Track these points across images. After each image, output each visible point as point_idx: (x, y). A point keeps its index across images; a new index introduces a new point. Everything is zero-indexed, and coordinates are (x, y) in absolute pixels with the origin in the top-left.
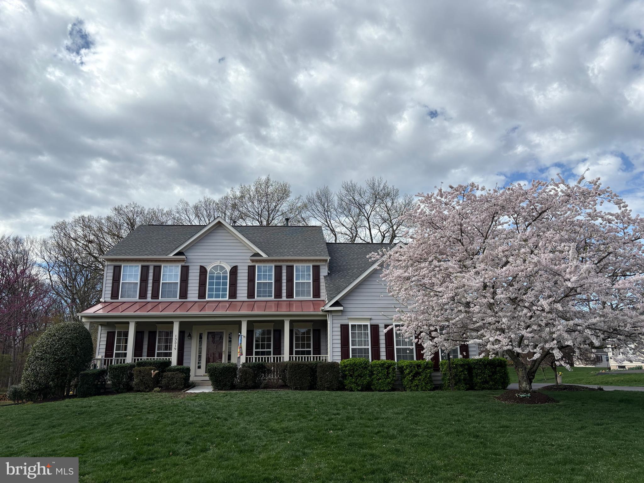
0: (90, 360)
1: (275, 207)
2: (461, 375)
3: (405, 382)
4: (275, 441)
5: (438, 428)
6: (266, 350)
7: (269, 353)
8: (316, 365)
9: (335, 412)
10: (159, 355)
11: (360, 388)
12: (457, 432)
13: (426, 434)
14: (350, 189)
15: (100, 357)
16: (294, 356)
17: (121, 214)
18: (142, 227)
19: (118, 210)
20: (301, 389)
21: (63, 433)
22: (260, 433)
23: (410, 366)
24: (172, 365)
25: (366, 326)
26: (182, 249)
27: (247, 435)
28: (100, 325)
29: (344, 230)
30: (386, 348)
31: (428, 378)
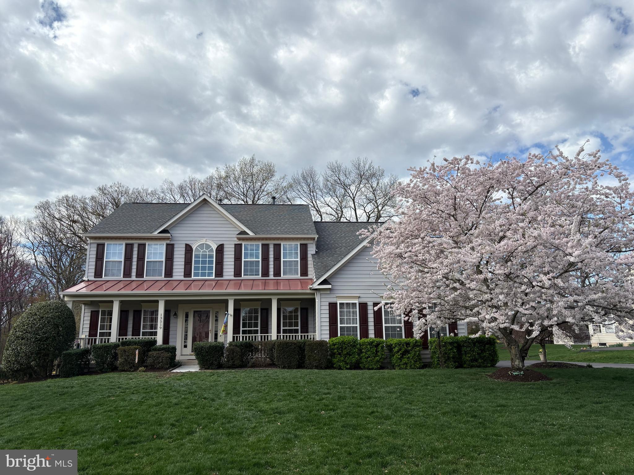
0: (73, 339)
1: (261, 187)
2: (450, 353)
3: (394, 360)
4: (265, 422)
5: (433, 408)
6: (253, 329)
7: (256, 332)
8: (304, 344)
9: (326, 391)
10: (144, 334)
11: (349, 366)
12: (454, 412)
13: (421, 414)
14: (336, 169)
15: (83, 336)
16: (282, 334)
17: (105, 194)
18: (126, 205)
19: (102, 190)
20: (290, 367)
21: (42, 415)
22: (249, 414)
23: (399, 344)
24: (157, 345)
25: (354, 304)
26: (167, 227)
27: (235, 417)
28: (84, 304)
29: (329, 210)
30: (375, 326)
31: (417, 356)
